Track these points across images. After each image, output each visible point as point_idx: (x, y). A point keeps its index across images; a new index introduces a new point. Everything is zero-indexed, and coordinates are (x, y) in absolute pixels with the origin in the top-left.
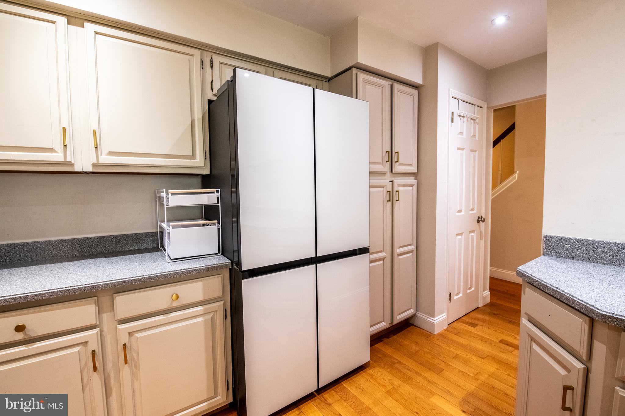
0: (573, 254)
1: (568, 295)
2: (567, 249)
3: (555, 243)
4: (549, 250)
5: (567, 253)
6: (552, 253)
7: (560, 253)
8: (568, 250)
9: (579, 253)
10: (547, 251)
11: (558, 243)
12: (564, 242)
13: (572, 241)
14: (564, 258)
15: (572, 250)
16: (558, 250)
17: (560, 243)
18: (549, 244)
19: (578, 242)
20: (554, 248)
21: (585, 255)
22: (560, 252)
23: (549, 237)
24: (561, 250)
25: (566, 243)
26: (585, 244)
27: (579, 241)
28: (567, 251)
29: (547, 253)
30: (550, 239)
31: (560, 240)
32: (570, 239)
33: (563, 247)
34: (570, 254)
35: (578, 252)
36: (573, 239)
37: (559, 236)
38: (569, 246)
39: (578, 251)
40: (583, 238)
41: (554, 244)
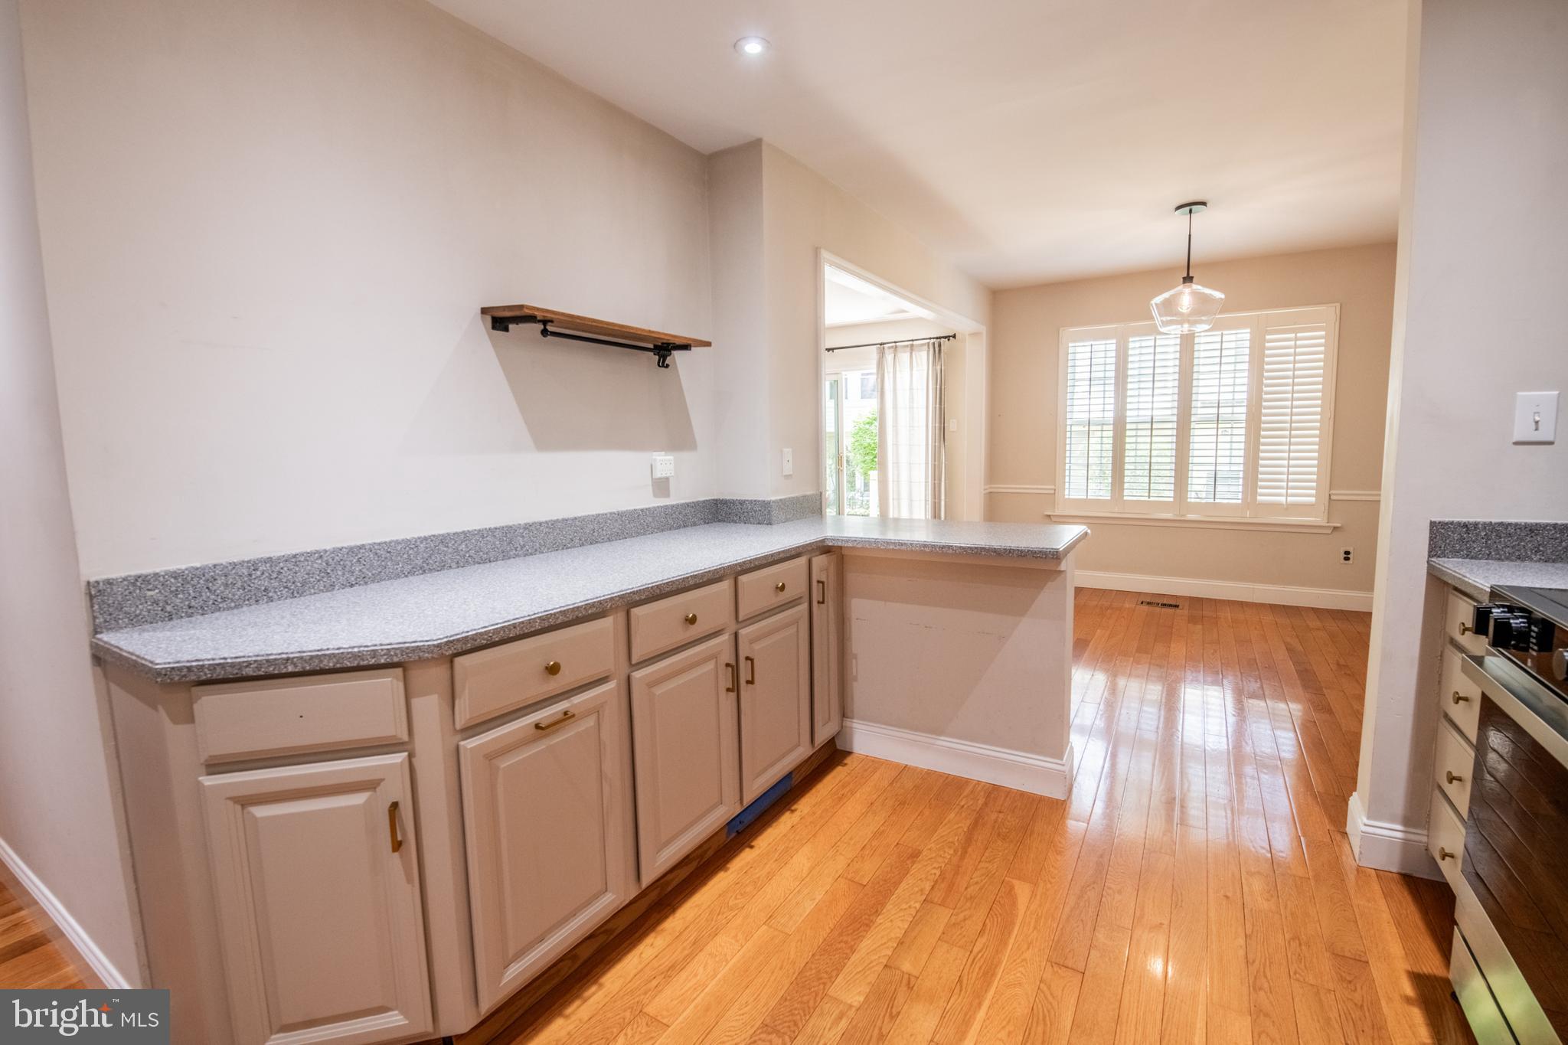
0: (169, 608)
1: (356, 650)
2: (152, 601)
3: (122, 594)
4: (110, 614)
5: (154, 610)
6: (120, 621)
7: (140, 614)
8: (156, 602)
9: (181, 603)
10: (106, 621)
11: (130, 593)
12: (143, 586)
13: (161, 579)
14: (151, 623)
15: (164, 599)
16: (133, 609)
17: (134, 591)
18: (108, 600)
19: (175, 578)
20: (122, 608)
21: (193, 603)
22: (138, 612)
23: (104, 584)
24: (140, 607)
25: (150, 587)
26: (189, 578)
27: (175, 575)
28: (155, 605)
29: (107, 624)
30: (108, 586)
31: (134, 584)
32: (156, 575)
33: (143, 599)
34: (162, 610)
35: (178, 601)
36: (163, 573)
37: (130, 576)
38: (157, 591)
39: (177, 597)
40: (183, 567)
41: (120, 598)
